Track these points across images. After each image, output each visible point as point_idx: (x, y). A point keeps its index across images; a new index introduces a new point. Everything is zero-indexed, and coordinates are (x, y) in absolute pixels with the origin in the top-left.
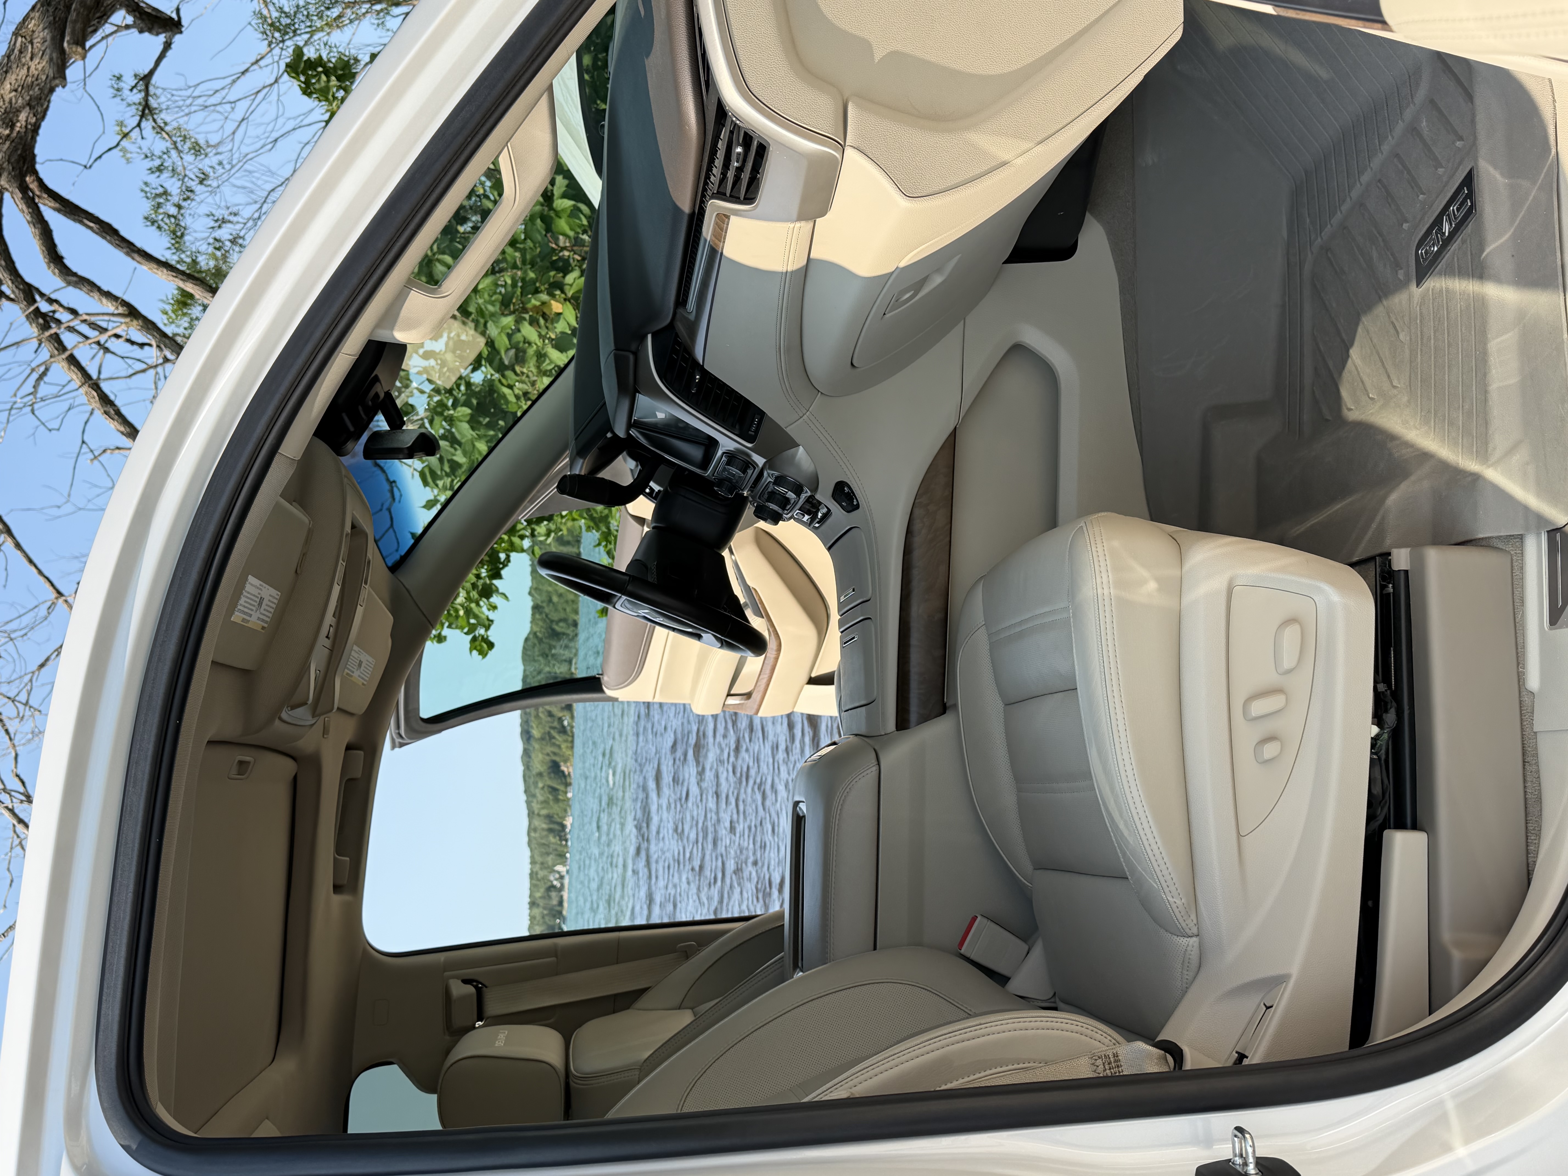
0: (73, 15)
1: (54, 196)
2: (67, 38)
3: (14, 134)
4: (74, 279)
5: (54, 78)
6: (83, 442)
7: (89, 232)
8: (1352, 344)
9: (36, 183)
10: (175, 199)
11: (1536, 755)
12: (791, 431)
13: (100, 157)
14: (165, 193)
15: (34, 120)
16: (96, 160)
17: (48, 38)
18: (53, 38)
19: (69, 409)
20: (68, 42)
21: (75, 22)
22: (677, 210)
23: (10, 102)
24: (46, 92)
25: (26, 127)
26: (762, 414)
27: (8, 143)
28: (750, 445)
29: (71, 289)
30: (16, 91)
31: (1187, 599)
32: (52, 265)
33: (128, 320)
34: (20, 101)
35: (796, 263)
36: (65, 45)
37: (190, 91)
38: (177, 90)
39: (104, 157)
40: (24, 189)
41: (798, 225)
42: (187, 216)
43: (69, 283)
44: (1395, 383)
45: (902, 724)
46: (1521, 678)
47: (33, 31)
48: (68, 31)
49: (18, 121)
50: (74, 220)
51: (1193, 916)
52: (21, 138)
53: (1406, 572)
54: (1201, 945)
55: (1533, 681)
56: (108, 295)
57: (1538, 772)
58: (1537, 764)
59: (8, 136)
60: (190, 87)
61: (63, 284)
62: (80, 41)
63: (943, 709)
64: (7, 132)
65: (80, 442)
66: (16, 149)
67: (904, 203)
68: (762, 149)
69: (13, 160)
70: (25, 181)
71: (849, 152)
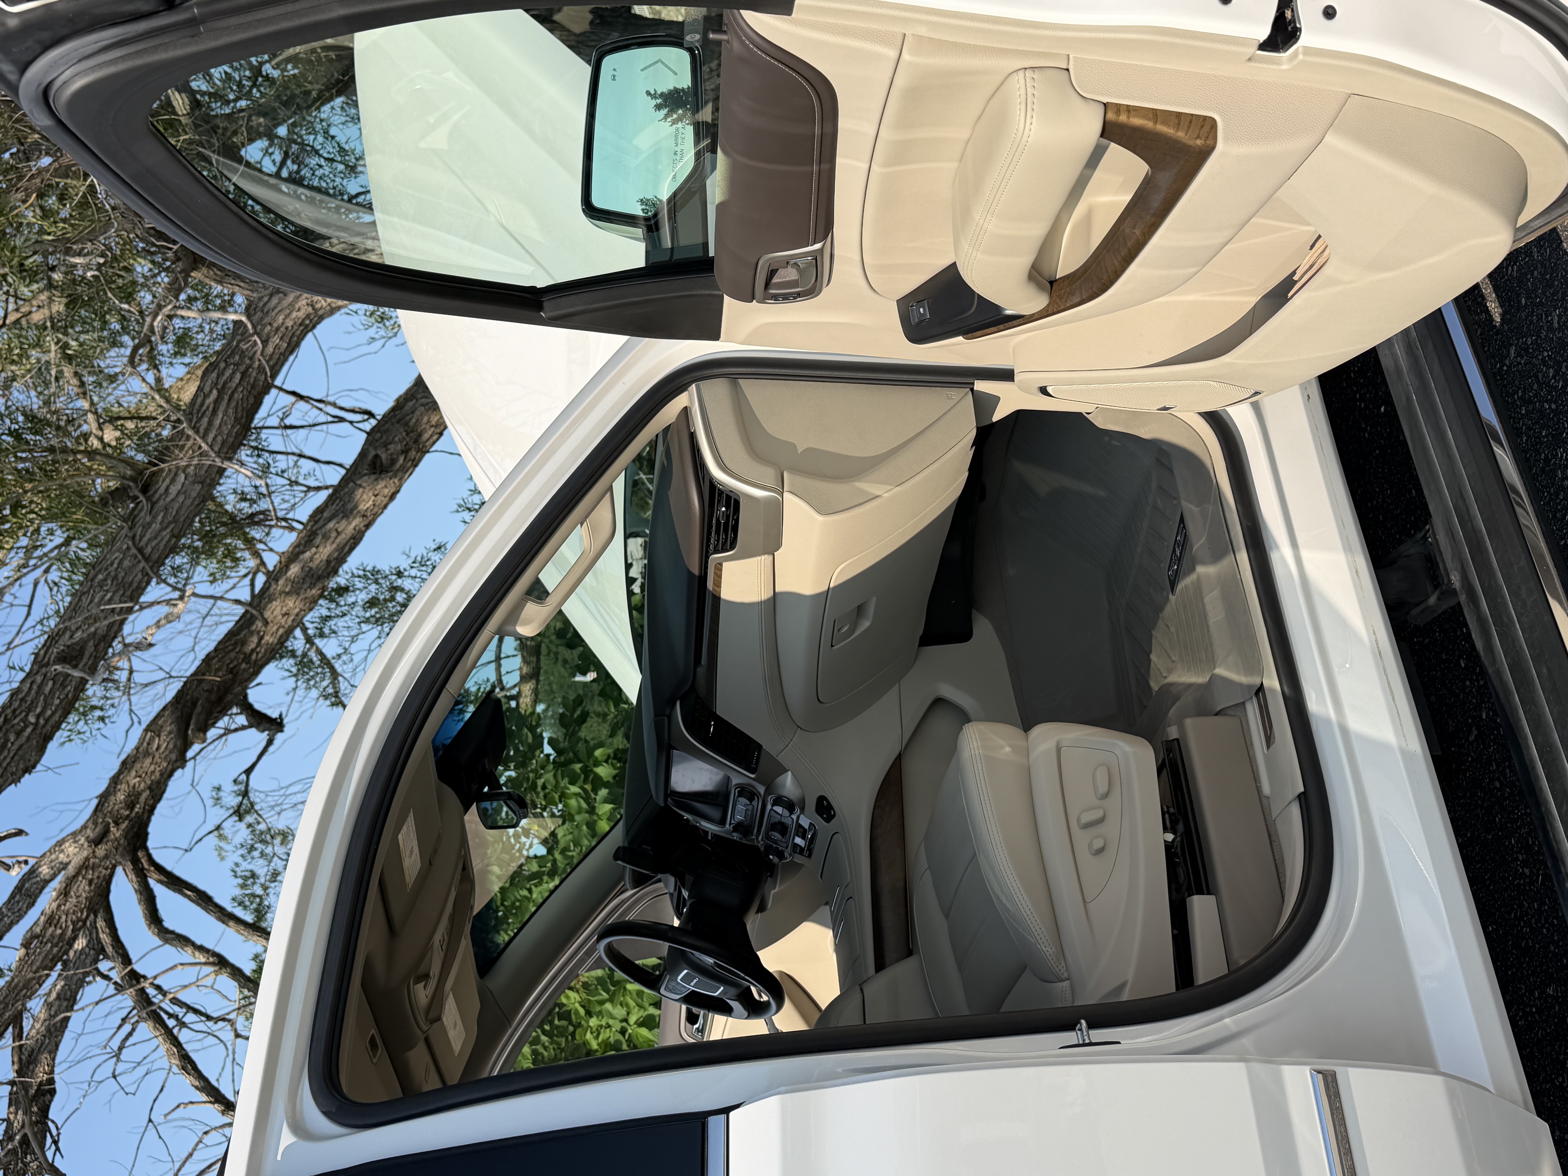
0: (199, 709)
1: (160, 869)
2: (191, 727)
3: (133, 814)
4: (171, 936)
5: (176, 761)
6: (150, 1121)
7: (186, 901)
8: (1151, 652)
9: (146, 858)
10: (262, 880)
11: (1277, 835)
12: (780, 758)
13: (201, 840)
14: (253, 875)
15: (152, 802)
16: (197, 843)
17: (175, 730)
18: (179, 730)
19: (147, 1074)
20: (192, 730)
21: (200, 714)
22: (690, 574)
23: (134, 787)
24: (165, 776)
25: (144, 808)
26: (759, 747)
27: (127, 822)
28: (753, 776)
29: (167, 946)
30: (140, 777)
31: (1033, 757)
32: (153, 926)
33: (217, 968)
34: (142, 785)
35: (766, 594)
36: (190, 732)
37: (282, 792)
38: (271, 791)
39: (204, 839)
40: (135, 862)
41: (763, 557)
42: (271, 895)
43: (166, 941)
44: (1174, 658)
45: (880, 966)
46: (1259, 789)
47: (162, 727)
48: (193, 721)
49: (138, 803)
50: (174, 890)
51: (1063, 964)
52: (138, 818)
53: (1177, 740)
54: (1072, 987)
55: (1266, 789)
56: (201, 949)
57: (1280, 844)
58: (1279, 840)
59: (128, 816)
60: (283, 788)
61: (161, 943)
62: (204, 729)
63: (910, 953)
64: (127, 812)
65: (147, 1119)
66: (133, 827)
67: (820, 518)
68: (737, 503)
69: (129, 837)
70: (137, 856)
71: (786, 495)
